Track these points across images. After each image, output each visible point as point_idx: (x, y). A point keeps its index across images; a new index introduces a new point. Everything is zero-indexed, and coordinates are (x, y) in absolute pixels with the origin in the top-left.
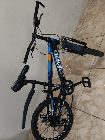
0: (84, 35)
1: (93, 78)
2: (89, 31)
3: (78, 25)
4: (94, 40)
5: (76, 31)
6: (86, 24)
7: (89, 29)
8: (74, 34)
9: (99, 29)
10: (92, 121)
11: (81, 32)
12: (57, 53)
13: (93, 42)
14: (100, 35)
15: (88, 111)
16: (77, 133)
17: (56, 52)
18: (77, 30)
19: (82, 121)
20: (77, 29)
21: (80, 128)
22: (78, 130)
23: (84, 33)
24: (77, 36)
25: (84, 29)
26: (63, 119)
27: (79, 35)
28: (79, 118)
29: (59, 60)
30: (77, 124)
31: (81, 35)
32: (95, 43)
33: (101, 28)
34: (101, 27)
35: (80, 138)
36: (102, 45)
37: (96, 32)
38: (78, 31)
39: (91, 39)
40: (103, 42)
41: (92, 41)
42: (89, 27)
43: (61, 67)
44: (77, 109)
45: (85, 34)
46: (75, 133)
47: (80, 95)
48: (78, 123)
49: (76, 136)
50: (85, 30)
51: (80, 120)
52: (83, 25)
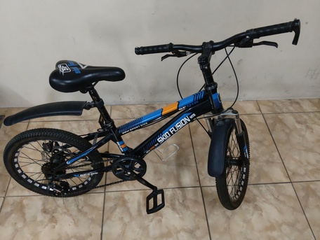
0: (283, 130)
1: (178, 200)
2: (295, 138)
3: (310, 100)
4: (272, 162)
5: (292, 102)
6: (315, 123)
7: (303, 136)
8: (282, 103)
9: (305, 163)
10: (91, 235)
11: (290, 120)
12: (189, 120)
13: (268, 162)
14: (290, 173)
15: (108, 219)
16: (61, 214)
17: (191, 117)
18: (294, 105)
19: (85, 214)
20: (298, 103)
21: (71, 215)
22: (65, 213)
23: (289, 128)
24: (278, 111)
25: (299, 122)
26: (67, 183)
27: (280, 116)
28: (90, 206)
29: (176, 129)
30: (78, 206)
31: (281, 121)
32: (266, 169)
33: (310, 168)
34: (314, 165)
35: (53, 224)
36: (263, 188)
37: (297, 158)
38: (291, 108)
39: (276, 154)
40: (271, 187)
41: (270, 160)
42: (308, 134)
43: (163, 139)
44: (105, 192)
45: (287, 131)
46: (59, 209)
47: (135, 187)
48: (80, 207)
49: (54, 215)
50: (298, 126)
51: (85, 209)
52: (312, 115)
